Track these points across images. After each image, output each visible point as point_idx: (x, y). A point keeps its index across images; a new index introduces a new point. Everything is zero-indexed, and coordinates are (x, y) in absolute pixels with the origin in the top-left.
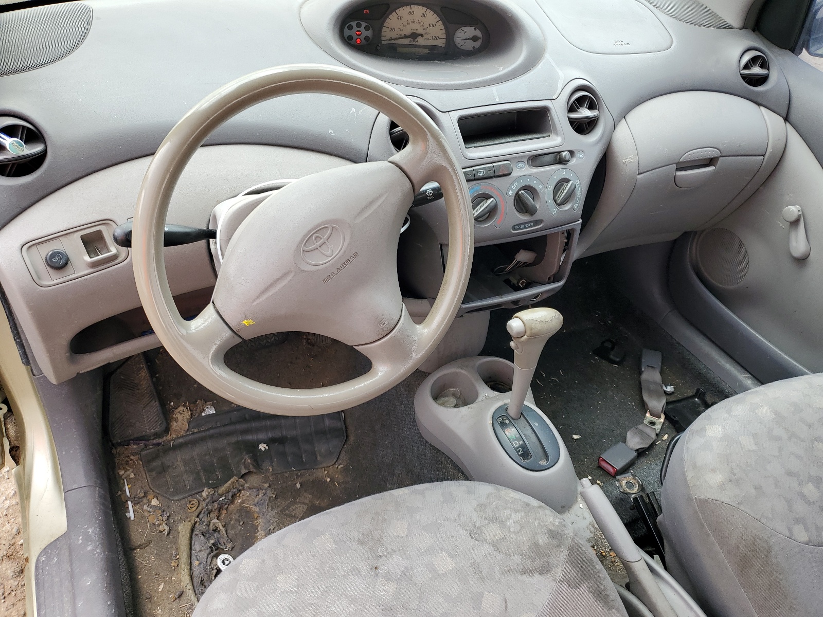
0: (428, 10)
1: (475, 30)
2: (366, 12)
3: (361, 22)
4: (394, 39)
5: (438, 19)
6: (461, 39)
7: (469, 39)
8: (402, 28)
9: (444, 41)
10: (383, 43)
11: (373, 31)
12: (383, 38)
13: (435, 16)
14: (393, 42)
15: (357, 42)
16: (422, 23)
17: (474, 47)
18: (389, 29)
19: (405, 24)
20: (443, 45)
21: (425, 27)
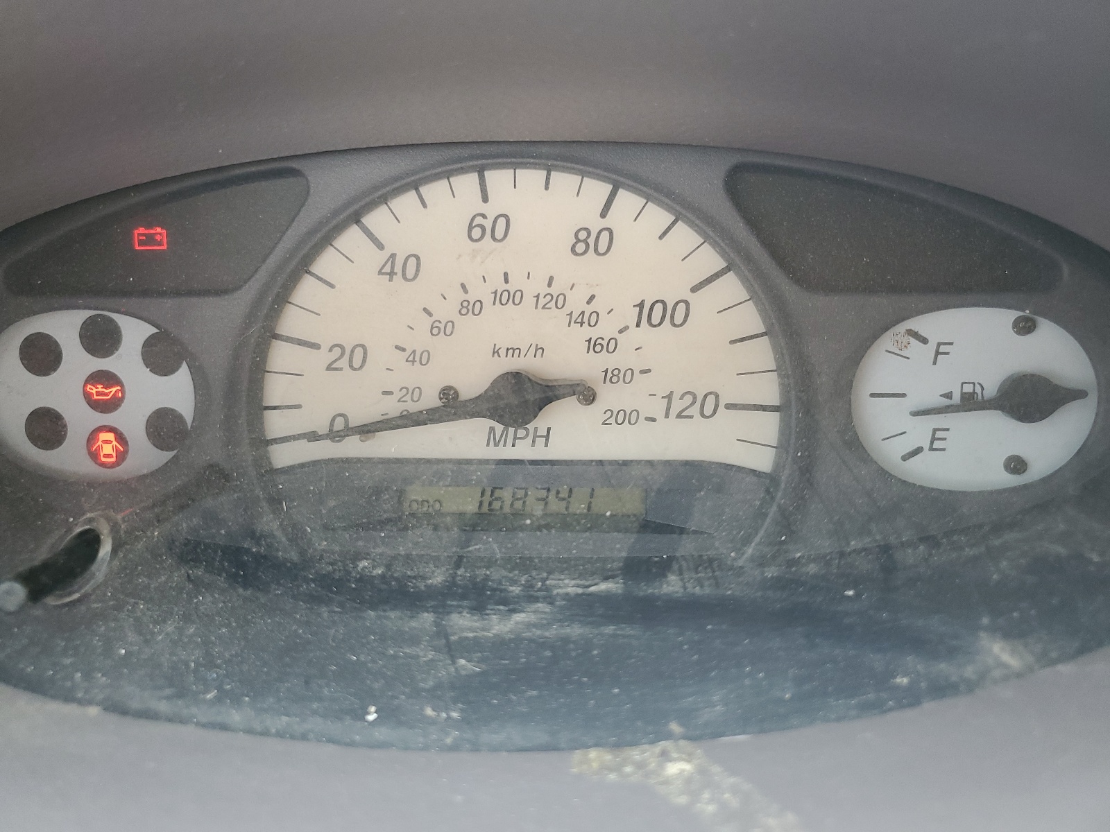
0: (628, 201)
1: (1025, 327)
2: (150, 239)
3: (114, 316)
4: (367, 430)
5: (709, 259)
6: (914, 401)
7: (970, 402)
8: (420, 339)
9: (768, 427)
10: (283, 456)
11: (197, 373)
12: (276, 424)
13: (685, 236)
14: (353, 448)
15: (94, 456)
16: (576, 302)
17: (1016, 465)
18: (324, 357)
19: (446, 311)
20: (763, 460)
21: (606, 329)
